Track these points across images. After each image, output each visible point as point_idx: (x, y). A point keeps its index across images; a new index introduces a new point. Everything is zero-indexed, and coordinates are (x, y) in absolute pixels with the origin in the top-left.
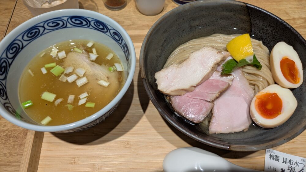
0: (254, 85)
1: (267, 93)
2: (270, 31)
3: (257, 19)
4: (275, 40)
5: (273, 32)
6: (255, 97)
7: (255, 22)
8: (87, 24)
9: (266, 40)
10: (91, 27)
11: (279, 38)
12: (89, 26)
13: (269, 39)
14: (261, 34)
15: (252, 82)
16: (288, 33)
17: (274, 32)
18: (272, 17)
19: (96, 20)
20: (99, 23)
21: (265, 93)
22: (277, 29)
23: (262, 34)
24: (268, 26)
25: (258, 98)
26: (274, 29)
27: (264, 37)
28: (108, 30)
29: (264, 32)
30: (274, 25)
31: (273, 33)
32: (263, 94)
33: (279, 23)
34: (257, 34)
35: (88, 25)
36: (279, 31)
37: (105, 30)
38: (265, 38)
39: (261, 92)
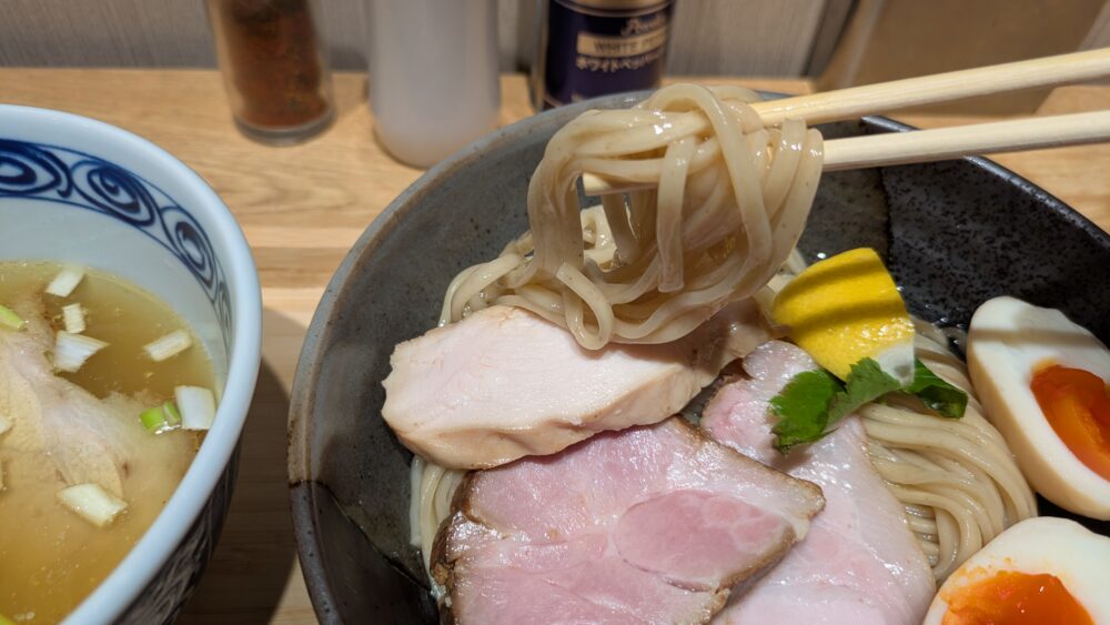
0: (930, 512)
1: (1001, 573)
2: (980, 240)
3: (914, 183)
4: (1012, 281)
5: (998, 243)
6: (938, 598)
7: (906, 199)
8: (57, 181)
9: (967, 283)
10: (75, 197)
11: (1028, 272)
12: (65, 194)
13: (980, 277)
14: (937, 255)
15: (920, 496)
16: (1074, 247)
17: (1004, 247)
18: (987, 173)
19: (95, 160)
20: (113, 178)
21: (992, 573)
22: (1014, 230)
23: (943, 255)
24: (971, 217)
25: (957, 606)
26: (1002, 229)
27: (955, 271)
28: (156, 212)
29: (953, 244)
30: (999, 211)
31: (1000, 252)
32: (980, 578)
33: (1024, 202)
34: (919, 255)
35: (63, 186)
36: (1025, 240)
37: (144, 214)
38: (958, 272)
39: (970, 566)
